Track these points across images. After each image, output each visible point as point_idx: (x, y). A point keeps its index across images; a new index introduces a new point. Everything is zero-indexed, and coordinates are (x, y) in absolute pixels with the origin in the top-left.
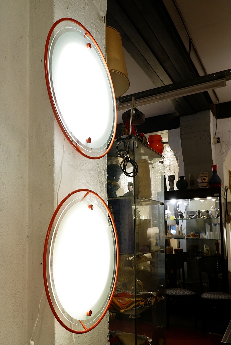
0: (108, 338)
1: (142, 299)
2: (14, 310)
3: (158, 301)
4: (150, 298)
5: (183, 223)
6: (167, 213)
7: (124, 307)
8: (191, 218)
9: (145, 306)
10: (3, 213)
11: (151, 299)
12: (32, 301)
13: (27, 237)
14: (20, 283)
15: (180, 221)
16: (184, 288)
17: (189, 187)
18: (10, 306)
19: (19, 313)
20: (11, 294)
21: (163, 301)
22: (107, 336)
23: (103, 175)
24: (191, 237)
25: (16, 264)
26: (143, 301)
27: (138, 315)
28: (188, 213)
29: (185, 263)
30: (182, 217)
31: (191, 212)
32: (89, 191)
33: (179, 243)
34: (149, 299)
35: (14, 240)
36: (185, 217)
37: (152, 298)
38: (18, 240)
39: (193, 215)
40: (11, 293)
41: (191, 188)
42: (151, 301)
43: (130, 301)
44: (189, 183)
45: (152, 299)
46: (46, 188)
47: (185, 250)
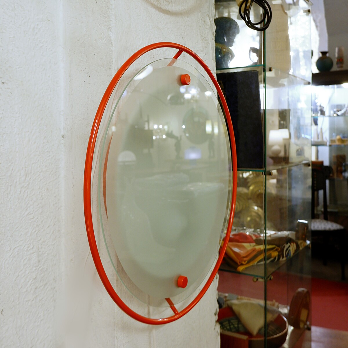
0: (216, 318)
1: (273, 246)
2: (35, 278)
3: (301, 248)
4: (289, 244)
5: (324, 122)
6: (301, 108)
7: (245, 261)
8: (338, 115)
9: (279, 259)
10: (8, 88)
11: (289, 246)
12: (72, 260)
13: (63, 137)
14: (49, 227)
15: (320, 119)
16: (326, 219)
17: (335, 68)
18: (27, 272)
19: (46, 284)
20: (29, 249)
21: (307, 247)
22: (215, 314)
23: (208, 27)
24: (337, 143)
25: (39, 189)
26: (277, 250)
27: (269, 277)
28: (332, 107)
29: (327, 182)
30: (323, 113)
31: (338, 106)
32: (182, 49)
33: (317, 152)
34: (287, 246)
35: (35, 142)
36: (327, 113)
37: (290, 244)
38: (44, 143)
39: (341, 110)
40: (28, 247)
41: (338, 69)
42: (289, 250)
43: (254, 250)
44: (335, 61)
45: (291, 246)
46: (96, 40)
47: (326, 163)
